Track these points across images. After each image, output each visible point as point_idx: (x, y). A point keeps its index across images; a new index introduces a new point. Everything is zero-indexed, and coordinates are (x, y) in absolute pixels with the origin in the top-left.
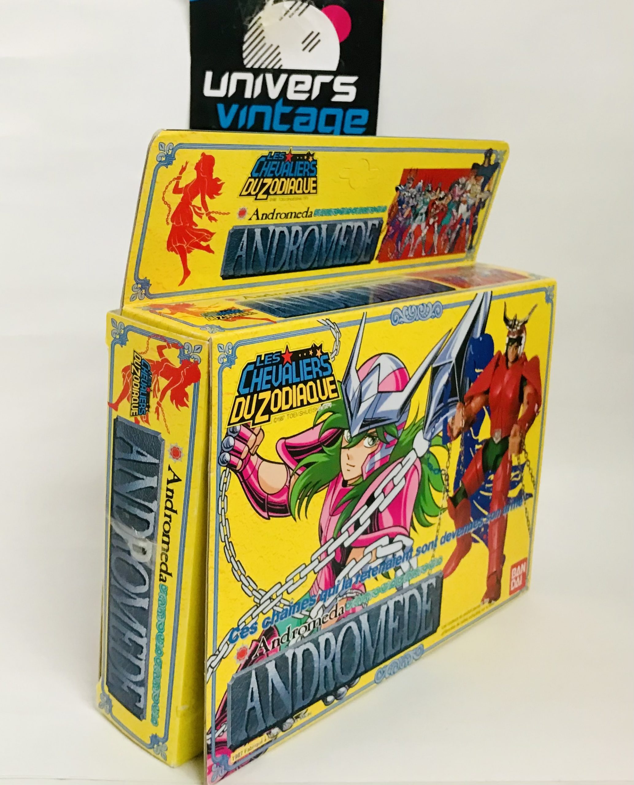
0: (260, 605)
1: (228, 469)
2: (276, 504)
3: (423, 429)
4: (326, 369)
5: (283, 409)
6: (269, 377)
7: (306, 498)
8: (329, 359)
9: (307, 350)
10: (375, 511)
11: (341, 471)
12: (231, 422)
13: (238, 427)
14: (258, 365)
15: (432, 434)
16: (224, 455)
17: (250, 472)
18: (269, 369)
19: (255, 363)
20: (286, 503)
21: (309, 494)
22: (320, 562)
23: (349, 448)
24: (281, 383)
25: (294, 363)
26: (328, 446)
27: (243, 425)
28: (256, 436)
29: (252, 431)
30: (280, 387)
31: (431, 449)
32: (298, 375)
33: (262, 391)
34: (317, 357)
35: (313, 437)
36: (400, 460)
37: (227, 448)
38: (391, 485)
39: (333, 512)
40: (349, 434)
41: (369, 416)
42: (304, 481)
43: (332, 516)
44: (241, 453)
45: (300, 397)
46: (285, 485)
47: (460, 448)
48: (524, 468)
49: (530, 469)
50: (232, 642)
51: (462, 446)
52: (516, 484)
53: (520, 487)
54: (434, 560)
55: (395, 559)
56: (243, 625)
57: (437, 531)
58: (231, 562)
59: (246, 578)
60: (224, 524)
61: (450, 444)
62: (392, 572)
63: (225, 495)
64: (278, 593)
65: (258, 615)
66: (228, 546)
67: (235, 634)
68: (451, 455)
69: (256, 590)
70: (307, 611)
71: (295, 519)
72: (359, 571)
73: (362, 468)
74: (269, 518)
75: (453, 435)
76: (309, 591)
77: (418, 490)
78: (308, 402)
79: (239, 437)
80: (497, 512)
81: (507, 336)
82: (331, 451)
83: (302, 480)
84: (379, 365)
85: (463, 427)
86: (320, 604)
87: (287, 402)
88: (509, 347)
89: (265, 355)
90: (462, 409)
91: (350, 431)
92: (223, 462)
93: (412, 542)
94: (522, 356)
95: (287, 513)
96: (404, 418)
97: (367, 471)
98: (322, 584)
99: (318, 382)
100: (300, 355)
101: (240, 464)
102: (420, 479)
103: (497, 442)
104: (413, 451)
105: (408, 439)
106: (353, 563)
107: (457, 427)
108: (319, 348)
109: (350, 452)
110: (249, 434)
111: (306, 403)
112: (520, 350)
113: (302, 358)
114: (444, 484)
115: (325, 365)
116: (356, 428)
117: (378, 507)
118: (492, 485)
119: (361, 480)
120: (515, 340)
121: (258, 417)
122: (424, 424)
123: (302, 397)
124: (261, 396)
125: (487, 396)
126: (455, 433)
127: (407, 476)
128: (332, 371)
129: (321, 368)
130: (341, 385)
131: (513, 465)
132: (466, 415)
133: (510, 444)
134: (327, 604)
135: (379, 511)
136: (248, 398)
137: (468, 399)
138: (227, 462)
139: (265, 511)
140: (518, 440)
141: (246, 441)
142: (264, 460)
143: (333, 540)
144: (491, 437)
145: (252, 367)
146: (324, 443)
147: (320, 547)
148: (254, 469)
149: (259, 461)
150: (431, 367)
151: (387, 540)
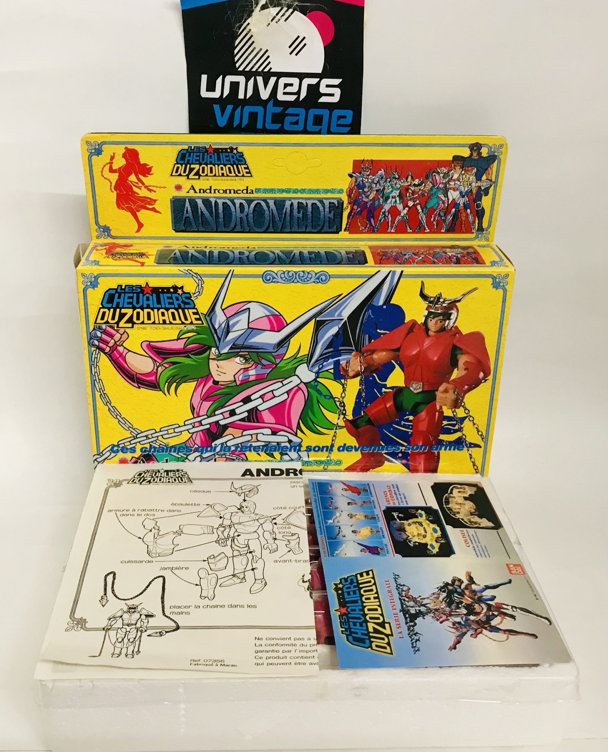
0: (137, 438)
1: (98, 350)
2: (144, 380)
3: (308, 363)
4: (189, 304)
5: (145, 322)
6: (131, 300)
7: (175, 384)
8: (191, 297)
9: (168, 289)
10: (254, 408)
11: (210, 373)
12: (97, 322)
13: (104, 326)
14: (119, 290)
15: (320, 369)
16: (93, 341)
17: (118, 356)
18: (131, 295)
19: (116, 289)
20: (155, 382)
21: (177, 381)
22: (194, 427)
23: (218, 360)
24: (143, 305)
25: (154, 295)
26: (193, 354)
27: (108, 326)
28: (122, 335)
29: (117, 331)
30: (142, 308)
31: (318, 379)
32: (159, 302)
33: (123, 308)
34: (179, 294)
35: (180, 345)
36: (281, 380)
37: (95, 337)
38: (270, 395)
39: (205, 399)
40: (217, 351)
41: (240, 342)
42: (172, 372)
43: (203, 401)
44: (108, 343)
45: (162, 318)
46: (153, 370)
47: (360, 386)
48: (465, 421)
49: (474, 424)
50: (114, 452)
51: (363, 386)
52: (452, 431)
53: (458, 435)
54: (331, 460)
55: (279, 447)
56: (123, 445)
57: (333, 441)
58: (107, 405)
59: (122, 418)
60: (98, 381)
61: (345, 381)
62: (277, 454)
63: (97, 365)
64: (154, 436)
65: (136, 443)
66: (104, 395)
67: (116, 448)
68: (346, 389)
69: (132, 428)
70: (184, 454)
71: (165, 394)
72: (238, 444)
73: (235, 376)
74: (139, 388)
75: (348, 375)
76: (184, 442)
77: (305, 406)
78: (170, 322)
79: (105, 332)
80: (422, 446)
81: (426, 309)
82: (198, 359)
83: (169, 371)
84: (249, 309)
85: (362, 371)
86: (197, 454)
87: (149, 318)
88: (430, 319)
89: (126, 286)
90: (360, 358)
91: (218, 348)
92: (94, 345)
93: (301, 440)
94: (453, 328)
95: (157, 388)
96: (281, 351)
97: (240, 379)
98: (198, 441)
99: (180, 311)
100: (160, 290)
101: (108, 349)
102: (306, 398)
103: (415, 392)
104: (296, 377)
105: (289, 366)
106: (231, 437)
107: (354, 370)
108: (180, 288)
109: (220, 363)
110: (113, 332)
111: (169, 323)
112: (449, 323)
113: (163, 292)
114: (339, 409)
115: (187, 301)
116: (224, 348)
117: (256, 407)
118: (412, 424)
119: (234, 384)
120: (440, 314)
121: (122, 324)
122: (308, 359)
123: (164, 318)
124: (123, 311)
125: (398, 353)
126: (351, 374)
127: (290, 393)
128: (195, 306)
129: (183, 302)
130: (205, 317)
131: (445, 415)
132: (366, 363)
133: (438, 398)
134: (204, 456)
135: (257, 409)
136: (112, 310)
137: (366, 351)
138: (97, 345)
139: (135, 383)
140: (451, 396)
141: (112, 336)
142: (130, 351)
143: (206, 417)
144: (406, 387)
145: (113, 292)
146: (190, 352)
147: (193, 417)
148: (121, 355)
149: (126, 351)
150: (314, 320)
151: (269, 431)
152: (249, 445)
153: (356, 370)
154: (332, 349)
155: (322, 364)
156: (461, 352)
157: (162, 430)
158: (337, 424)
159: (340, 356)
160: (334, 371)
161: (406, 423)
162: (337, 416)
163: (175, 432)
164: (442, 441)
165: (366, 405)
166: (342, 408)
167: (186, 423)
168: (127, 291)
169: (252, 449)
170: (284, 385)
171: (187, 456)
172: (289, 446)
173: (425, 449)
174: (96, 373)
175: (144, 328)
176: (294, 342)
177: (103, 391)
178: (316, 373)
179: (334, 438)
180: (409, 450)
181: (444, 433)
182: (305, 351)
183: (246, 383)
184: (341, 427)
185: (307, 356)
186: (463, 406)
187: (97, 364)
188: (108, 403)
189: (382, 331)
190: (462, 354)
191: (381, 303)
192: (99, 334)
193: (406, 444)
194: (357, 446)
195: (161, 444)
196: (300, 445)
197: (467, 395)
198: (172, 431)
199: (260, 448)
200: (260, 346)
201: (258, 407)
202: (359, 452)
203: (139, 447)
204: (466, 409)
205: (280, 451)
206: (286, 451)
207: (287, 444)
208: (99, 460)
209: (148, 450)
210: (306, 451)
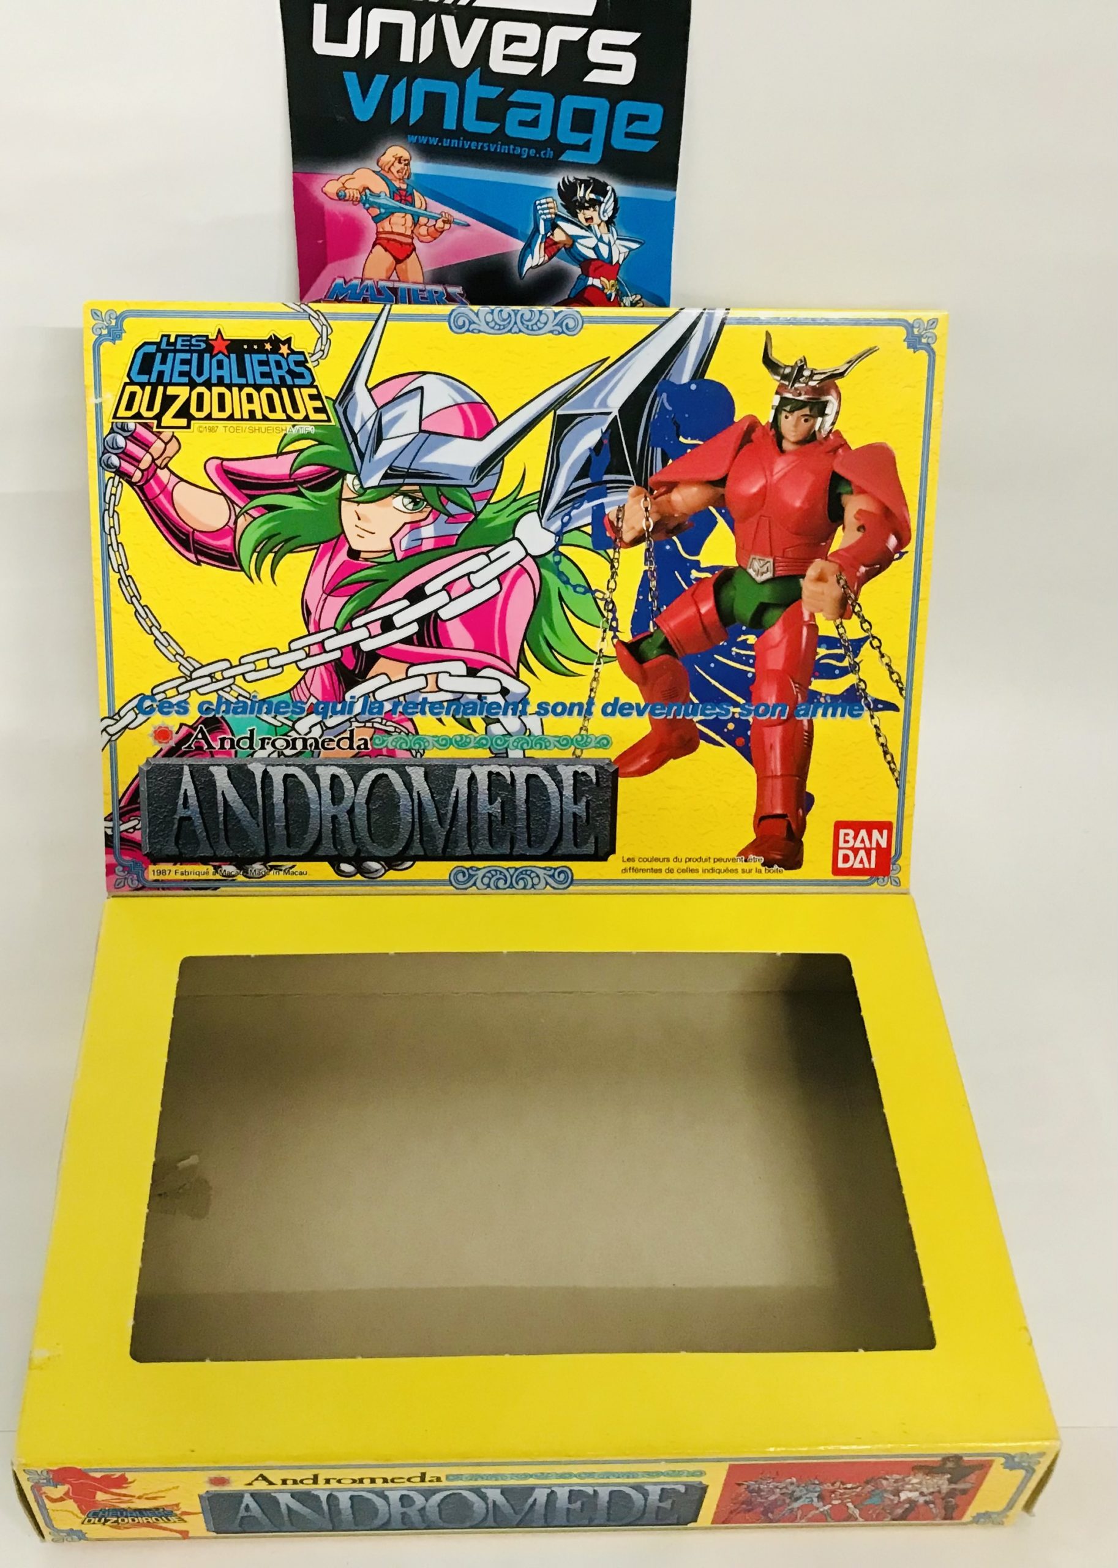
0: (192, 680)
1: (117, 478)
2: (210, 547)
3: (541, 511)
4: (301, 376)
5: (214, 417)
6: (186, 368)
7: (271, 555)
8: (306, 361)
9: (260, 343)
10: (430, 614)
11: (343, 532)
12: (118, 415)
13: (131, 424)
14: (164, 346)
15: (564, 525)
16: (109, 458)
17: (158, 491)
18: (187, 356)
19: (158, 344)
20: (231, 551)
21: (276, 550)
22: (308, 656)
23: (358, 503)
24: (210, 378)
25: (233, 356)
26: (309, 489)
27: (139, 423)
28: (166, 444)
29: (158, 435)
31: (561, 549)
32: (242, 373)
34: (282, 355)
35: (281, 468)
36: (485, 550)
37: (113, 448)
38: (463, 584)
39: (332, 591)
41: (403, 463)
42: (265, 527)
43: (329, 595)
44: (139, 461)
45: (247, 407)
46: (227, 524)
47: (646, 564)
48: (862, 649)
49: (882, 656)
50: (144, 713)
51: (651, 564)
52: (837, 672)
53: (849, 680)
54: (587, 737)
55: (483, 704)
56: (162, 696)
57: (591, 690)
58: (132, 603)
59: (162, 633)
60: (116, 549)
61: (615, 552)
62: (477, 722)
63: (114, 511)
64: (227, 674)
65: (189, 691)
66: (126, 580)
67: (147, 703)
68: (618, 571)
69: (182, 656)
70: (286, 718)
71: (251, 579)
72: (398, 697)
73: (393, 539)
74: (199, 563)
75: (621, 539)
76: (289, 691)
77: (534, 608)
78: (263, 415)
79: (133, 438)
80: (775, 707)
81: (777, 393)
82: (320, 499)
83: (260, 526)
84: (421, 388)
85: (650, 530)
86: (314, 718)
87: (222, 408)
88: (784, 414)
89: (177, 336)
90: (646, 499)
91: (358, 476)
92: (109, 466)
93: (526, 689)
94: (831, 436)
95: (235, 565)
96: (487, 484)
97: (403, 548)
98: (317, 689)
99: (284, 391)
100: (245, 347)
101: (138, 475)
102: (537, 591)
103: (760, 579)
104: (515, 542)
105: (502, 519)
106: (383, 680)
107: (633, 528)
108: (284, 343)
109: (363, 509)
110: (151, 437)
111: (261, 417)
112: (822, 425)
113: (251, 351)
114: (603, 616)
115: (299, 370)
116: (370, 477)
117: (436, 611)
118: (753, 653)
119: (391, 558)
120: (803, 405)
121: (168, 419)
122: (539, 503)
123: (251, 407)
124: (171, 390)
125: (720, 490)
126: (627, 537)
127: (505, 577)
128: (314, 380)
129: (290, 372)
130: (334, 404)
131: (820, 633)
132: (658, 512)
133: (805, 594)
134: (330, 722)
135: (437, 616)
136: (148, 389)
137: (660, 484)
138: (115, 467)
139: (189, 551)
140: (832, 591)
141: (146, 446)
142: (182, 480)
143: (333, 632)
144: (740, 566)
145: (153, 349)
146: (302, 483)
147: (307, 633)
148: (163, 488)
149: (175, 480)
150: (551, 415)
151: (460, 668)
152: (420, 699)
153: (638, 528)
154: (588, 481)
155: (569, 514)
156: (849, 489)
157: (243, 661)
158: (601, 650)
159: (605, 496)
160: (593, 529)
161: (743, 652)
162: (601, 630)
163: (269, 667)
164: (816, 694)
165: (658, 609)
166: (610, 615)
167: (294, 646)
168: (179, 347)
169: (427, 709)
170: (491, 562)
171: (294, 723)
172: (502, 702)
173: (782, 713)
174: (112, 530)
175: (212, 430)
176: (513, 461)
177: (125, 571)
178: (556, 534)
179: (594, 684)
180: (749, 713)
181: (820, 677)
182: (533, 484)
183: (416, 557)
184: (609, 659)
185: (538, 495)
186: (858, 614)
187: (116, 509)
188: (134, 598)
189: (689, 441)
190: (851, 493)
191: (685, 379)
192: (121, 442)
193: (742, 701)
194: (643, 704)
195: (240, 695)
196: (524, 700)
197: (865, 588)
198: (263, 664)
199: (442, 707)
200: (444, 472)
201: (440, 612)
202: (646, 716)
203: (195, 700)
204: (864, 620)
205: (485, 714)
206: (497, 713)
207: (499, 699)
208: (111, 730)
209: (214, 707)
210: (538, 713)
